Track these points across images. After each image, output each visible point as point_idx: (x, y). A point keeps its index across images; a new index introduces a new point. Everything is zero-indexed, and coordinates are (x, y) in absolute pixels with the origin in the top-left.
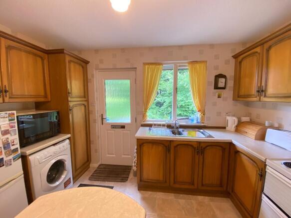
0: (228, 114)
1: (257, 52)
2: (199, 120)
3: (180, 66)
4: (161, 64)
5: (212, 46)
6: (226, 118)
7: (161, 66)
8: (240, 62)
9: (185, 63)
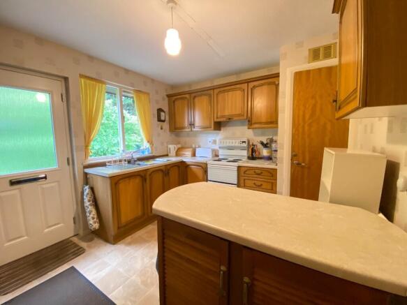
0: (168, 143)
1: (186, 98)
2: (150, 151)
3: (125, 91)
4: (103, 83)
5: (153, 80)
6: (167, 147)
7: (104, 86)
8: (174, 102)
9: (131, 90)
